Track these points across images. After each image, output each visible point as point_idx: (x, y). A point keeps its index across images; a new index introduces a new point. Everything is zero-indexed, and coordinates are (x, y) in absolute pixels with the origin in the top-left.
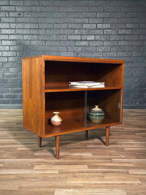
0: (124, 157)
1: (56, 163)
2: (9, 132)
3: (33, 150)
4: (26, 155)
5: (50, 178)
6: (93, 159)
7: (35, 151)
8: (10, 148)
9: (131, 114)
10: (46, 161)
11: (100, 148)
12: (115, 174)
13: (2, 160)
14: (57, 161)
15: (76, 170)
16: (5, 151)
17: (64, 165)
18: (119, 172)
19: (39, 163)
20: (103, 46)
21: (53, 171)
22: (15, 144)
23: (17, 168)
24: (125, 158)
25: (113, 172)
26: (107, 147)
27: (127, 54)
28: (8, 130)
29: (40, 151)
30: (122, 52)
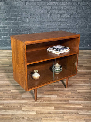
0: (76, 98)
1: (35, 104)
2: (5, 74)
3: (21, 92)
4: (17, 97)
5: (31, 118)
6: (57, 101)
7: (22, 93)
8: (6, 90)
9: (84, 55)
10: (29, 103)
11: (62, 90)
12: (70, 115)
13: (2, 101)
14: (36, 102)
15: (47, 111)
16: (4, 93)
17: (40, 106)
18: (73, 113)
19: (25, 105)
20: (67, 5)
21: (33, 112)
22: (9, 86)
23: (11, 109)
24: (77, 100)
25: (69, 113)
26: (66, 89)
27: (84, 11)
28: (4, 72)
29: (25, 93)
30: (80, 9)
